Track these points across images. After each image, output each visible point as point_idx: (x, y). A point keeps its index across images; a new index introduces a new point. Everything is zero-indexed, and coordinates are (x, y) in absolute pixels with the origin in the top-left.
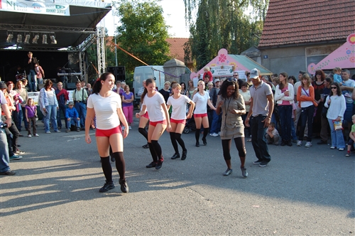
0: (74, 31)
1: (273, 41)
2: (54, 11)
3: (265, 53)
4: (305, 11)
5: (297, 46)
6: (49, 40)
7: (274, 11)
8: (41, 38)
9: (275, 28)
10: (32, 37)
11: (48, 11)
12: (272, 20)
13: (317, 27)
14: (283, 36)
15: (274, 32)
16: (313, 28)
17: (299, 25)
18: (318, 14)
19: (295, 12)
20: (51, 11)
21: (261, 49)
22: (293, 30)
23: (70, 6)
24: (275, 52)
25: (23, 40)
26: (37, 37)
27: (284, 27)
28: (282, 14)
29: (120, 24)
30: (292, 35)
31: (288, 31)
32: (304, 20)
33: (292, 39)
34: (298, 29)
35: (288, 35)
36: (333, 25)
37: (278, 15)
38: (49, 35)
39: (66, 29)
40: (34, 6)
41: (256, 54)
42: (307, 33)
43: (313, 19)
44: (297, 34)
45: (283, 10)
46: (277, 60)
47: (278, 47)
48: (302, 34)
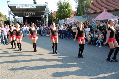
0: (40, 12)
1: (91, 12)
2: (32, 7)
3: (88, 15)
4: (102, 2)
5: (96, 13)
6: (33, 14)
7: (94, 3)
8: (31, 14)
9: (92, 8)
10: (29, 14)
11: (30, 7)
12: (92, 5)
13: (104, 7)
14: (94, 10)
15: (92, 9)
16: (103, 7)
17: (99, 7)
18: (105, 3)
19: (99, 3)
20: (31, 7)
21: (87, 14)
22: (97, 8)
23: (36, 6)
24: (91, 15)
25: (27, 15)
26: (30, 14)
27: (95, 7)
28: (95, 4)
29: (58, 8)
30: (97, 10)
31: (96, 8)
32: (101, 5)
33: (96, 11)
34: (98, 8)
35: (95, 10)
36: (109, 6)
37: (94, 4)
38: (33, 13)
39: (38, 11)
40: (27, 7)
41: (86, 16)
42: (101, 9)
43: (104, 4)
44: (98, 9)
45: (96, 2)
46: (91, 17)
47: (91, 14)
48: (99, 9)
